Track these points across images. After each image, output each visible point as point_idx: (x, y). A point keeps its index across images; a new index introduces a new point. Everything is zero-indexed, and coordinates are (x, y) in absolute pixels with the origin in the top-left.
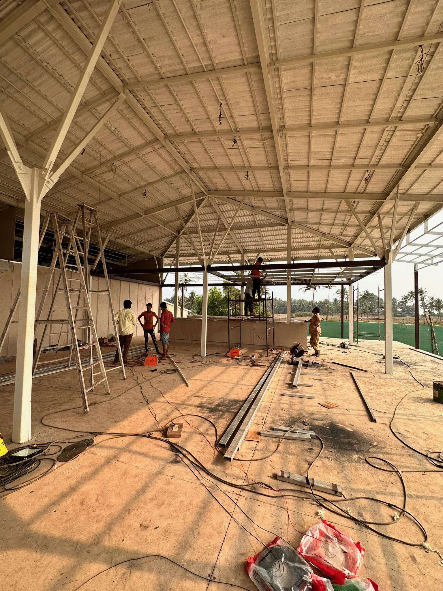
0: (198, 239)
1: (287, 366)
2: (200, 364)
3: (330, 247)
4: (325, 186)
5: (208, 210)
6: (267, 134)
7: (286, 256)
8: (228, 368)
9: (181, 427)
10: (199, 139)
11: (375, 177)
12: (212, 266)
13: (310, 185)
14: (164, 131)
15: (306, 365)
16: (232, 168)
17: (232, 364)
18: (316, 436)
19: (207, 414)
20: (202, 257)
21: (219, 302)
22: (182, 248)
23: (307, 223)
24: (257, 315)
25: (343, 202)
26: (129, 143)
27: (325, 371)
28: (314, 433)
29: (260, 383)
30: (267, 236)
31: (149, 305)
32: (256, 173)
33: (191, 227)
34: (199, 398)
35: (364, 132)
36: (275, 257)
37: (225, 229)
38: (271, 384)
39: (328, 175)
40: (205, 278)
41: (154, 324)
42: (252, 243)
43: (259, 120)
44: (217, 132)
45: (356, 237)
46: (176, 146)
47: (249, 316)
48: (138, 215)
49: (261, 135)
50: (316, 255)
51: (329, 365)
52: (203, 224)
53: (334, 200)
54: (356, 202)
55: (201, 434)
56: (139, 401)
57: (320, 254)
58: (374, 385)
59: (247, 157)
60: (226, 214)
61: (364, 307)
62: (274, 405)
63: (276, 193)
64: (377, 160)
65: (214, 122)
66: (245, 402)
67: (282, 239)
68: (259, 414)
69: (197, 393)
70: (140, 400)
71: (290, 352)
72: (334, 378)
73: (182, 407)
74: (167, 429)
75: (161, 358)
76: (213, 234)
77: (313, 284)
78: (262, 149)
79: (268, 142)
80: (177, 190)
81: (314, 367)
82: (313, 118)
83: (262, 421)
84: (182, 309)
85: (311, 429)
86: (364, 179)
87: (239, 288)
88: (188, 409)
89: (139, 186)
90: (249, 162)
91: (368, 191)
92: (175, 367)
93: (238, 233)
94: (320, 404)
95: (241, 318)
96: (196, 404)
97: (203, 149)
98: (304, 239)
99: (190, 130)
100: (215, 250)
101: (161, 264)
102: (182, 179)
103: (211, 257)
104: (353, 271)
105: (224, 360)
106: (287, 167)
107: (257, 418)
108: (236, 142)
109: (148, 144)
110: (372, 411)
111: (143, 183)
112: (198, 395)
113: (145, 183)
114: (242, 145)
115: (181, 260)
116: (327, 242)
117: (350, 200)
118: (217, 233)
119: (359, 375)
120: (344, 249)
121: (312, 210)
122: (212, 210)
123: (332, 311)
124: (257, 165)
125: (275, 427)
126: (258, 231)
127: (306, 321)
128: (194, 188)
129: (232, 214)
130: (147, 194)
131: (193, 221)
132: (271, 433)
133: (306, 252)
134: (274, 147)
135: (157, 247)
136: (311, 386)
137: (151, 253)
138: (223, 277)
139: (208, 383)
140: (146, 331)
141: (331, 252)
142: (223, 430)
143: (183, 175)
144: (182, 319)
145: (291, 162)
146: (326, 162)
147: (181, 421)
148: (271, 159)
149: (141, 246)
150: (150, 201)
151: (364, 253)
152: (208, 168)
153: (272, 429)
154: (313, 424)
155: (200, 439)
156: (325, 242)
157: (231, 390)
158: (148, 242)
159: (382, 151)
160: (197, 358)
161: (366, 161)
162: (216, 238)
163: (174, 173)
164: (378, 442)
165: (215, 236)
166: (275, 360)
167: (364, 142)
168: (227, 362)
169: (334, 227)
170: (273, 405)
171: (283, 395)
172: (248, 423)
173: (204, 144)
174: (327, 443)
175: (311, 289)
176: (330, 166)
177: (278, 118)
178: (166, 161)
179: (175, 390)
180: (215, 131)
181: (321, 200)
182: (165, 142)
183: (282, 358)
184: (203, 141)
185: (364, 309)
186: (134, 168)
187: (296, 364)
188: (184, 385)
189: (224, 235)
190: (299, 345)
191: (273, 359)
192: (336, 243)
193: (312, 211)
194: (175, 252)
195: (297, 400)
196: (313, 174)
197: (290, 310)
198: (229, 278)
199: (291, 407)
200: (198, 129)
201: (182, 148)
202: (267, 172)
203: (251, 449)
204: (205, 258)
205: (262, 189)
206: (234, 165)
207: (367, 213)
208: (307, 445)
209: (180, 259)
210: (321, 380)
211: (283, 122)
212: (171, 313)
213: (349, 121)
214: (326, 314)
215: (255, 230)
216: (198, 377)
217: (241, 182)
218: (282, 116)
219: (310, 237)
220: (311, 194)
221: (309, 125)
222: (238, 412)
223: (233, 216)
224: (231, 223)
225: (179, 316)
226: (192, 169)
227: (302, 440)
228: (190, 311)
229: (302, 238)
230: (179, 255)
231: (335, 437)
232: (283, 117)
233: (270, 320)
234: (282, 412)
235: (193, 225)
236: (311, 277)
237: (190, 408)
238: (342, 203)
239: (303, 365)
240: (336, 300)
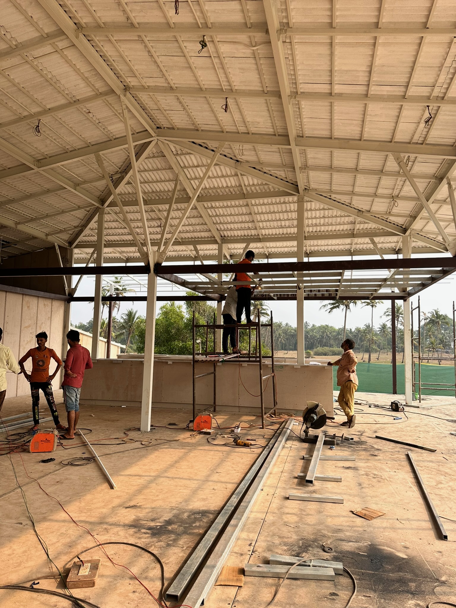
0: (138, 216)
1: (297, 444)
2: (138, 445)
3: (371, 234)
4: (360, 129)
5: (158, 163)
6: (259, 36)
7: (296, 249)
8: (190, 451)
9: (95, 567)
10: (139, 36)
11: (441, 118)
12: (164, 264)
13: (335, 127)
14: (75, 17)
15: (330, 443)
16: (200, 90)
17: (198, 444)
18: (345, 571)
19: (148, 540)
20: (145, 248)
21: (178, 330)
22: (110, 231)
23: (331, 191)
24: (245, 352)
25: (391, 157)
26: (8, 36)
27: (364, 453)
28: (340, 566)
29: (246, 478)
30: (262, 213)
31: (42, 337)
32: (243, 101)
33: (125, 194)
34: (133, 511)
35: (420, 44)
36: (276, 250)
37: (188, 199)
38: (268, 478)
39: (365, 111)
40: (151, 286)
41: (51, 373)
42: (236, 226)
43: (245, 11)
44: (173, 26)
45: (414, 217)
46: (97, 46)
47: (230, 354)
48: (24, 168)
49: (250, 37)
50: (348, 247)
51: (371, 441)
52: (147, 188)
53: (375, 153)
54: (412, 159)
55: (134, 578)
56: (15, 521)
57: (354, 247)
58: (446, 474)
59: (225, 74)
60: (191, 173)
61: (433, 339)
62: (272, 518)
63: (277, 137)
64: (443, 91)
65: (165, 9)
66: (219, 513)
67: (288, 220)
68: (244, 535)
69: (130, 500)
70: (17, 518)
71: (302, 419)
72: (379, 465)
73: (99, 528)
74: (67, 572)
75: (63, 437)
76: (167, 206)
77: (342, 298)
78: (252, 61)
79: (261, 50)
80: (98, 124)
81: (344, 446)
82: (337, 13)
83: (248, 548)
84: (108, 343)
85: (336, 559)
86: (423, 121)
87: (214, 304)
88: (111, 531)
89: (26, 113)
90: (228, 81)
91: (430, 140)
92: (90, 452)
93: (212, 207)
94: (352, 512)
95: (216, 359)
96: (127, 522)
97: (147, 54)
98: (326, 220)
99: (122, 19)
100: (169, 236)
101: (67, 259)
102: (109, 105)
103: (162, 248)
104: (411, 276)
105: (185, 436)
106: (295, 94)
107: (240, 542)
108: (206, 46)
109: (44, 38)
110: (440, 521)
111: (35, 109)
112: (132, 504)
113: (38, 109)
114: (217, 52)
115: (107, 252)
116: (366, 226)
117: (402, 155)
118: (174, 206)
119: (421, 458)
120: (395, 239)
121: (340, 170)
122: (164, 164)
123: (379, 346)
124: (244, 88)
125: (271, 558)
126: (247, 205)
127: (330, 364)
128: (131, 122)
129: (200, 172)
130: (42, 128)
131: (129, 183)
132: (265, 568)
133: (330, 242)
134: (271, 58)
135: (62, 227)
136: (338, 480)
137: (50, 238)
138: (184, 284)
139: (151, 482)
140: (35, 386)
141: (373, 242)
142: (176, 568)
143: (111, 99)
144: (108, 362)
145: (301, 86)
146: (361, 90)
147: (97, 555)
148: (267, 77)
149: (30, 224)
150: (48, 142)
151: (428, 245)
152: (156, 89)
153: (267, 562)
154: (339, 549)
155: (131, 588)
156: (362, 226)
157: (195, 492)
158: (42, 218)
159: (451, 76)
160: (133, 434)
161: (425, 91)
162: (173, 214)
163: (93, 93)
164: (450, 576)
165: (169, 211)
166: (277, 435)
167: (421, 60)
168: (189, 440)
169: (376, 200)
170: (270, 518)
171: (288, 498)
172: (223, 552)
173: (149, 45)
174: (363, 582)
175: (342, 307)
176: (366, 95)
177: (278, 10)
178: (77, 71)
179: (88, 497)
180: (168, 24)
181: (353, 153)
182: (77, 37)
183: (289, 431)
184: (146, 39)
185: (432, 343)
186: (17, 81)
187: (313, 441)
188: (106, 485)
189: (185, 210)
190: (317, 406)
191: (271, 432)
192: (381, 227)
193: (338, 171)
194: (95, 238)
195: (313, 506)
196: (339, 107)
197: (302, 343)
198: (194, 286)
199: (301, 519)
200: (137, 18)
201: (108, 50)
202: (261, 100)
203: (225, 600)
204: (151, 250)
205: (253, 130)
206: (202, 86)
207: (431, 178)
208: (327, 588)
209: (105, 250)
210: (355, 469)
211: (287, 17)
212: (87, 351)
213: (395, 23)
214: (368, 350)
215: (241, 202)
216: (134, 470)
217: (215, 116)
218: (284, 7)
219: (336, 216)
220: (337, 141)
221: (331, 25)
222: (206, 532)
223: (202, 175)
224: (198, 187)
225: (101, 355)
226: (126, 88)
227: (318, 579)
228: (124, 347)
229: (324, 217)
230: (104, 242)
231: (377, 569)
232: (286, 9)
233: (267, 362)
234: (285, 529)
235: (129, 189)
236: (338, 286)
237: (116, 529)
238: (388, 159)
239: (326, 443)
240: (384, 326)
